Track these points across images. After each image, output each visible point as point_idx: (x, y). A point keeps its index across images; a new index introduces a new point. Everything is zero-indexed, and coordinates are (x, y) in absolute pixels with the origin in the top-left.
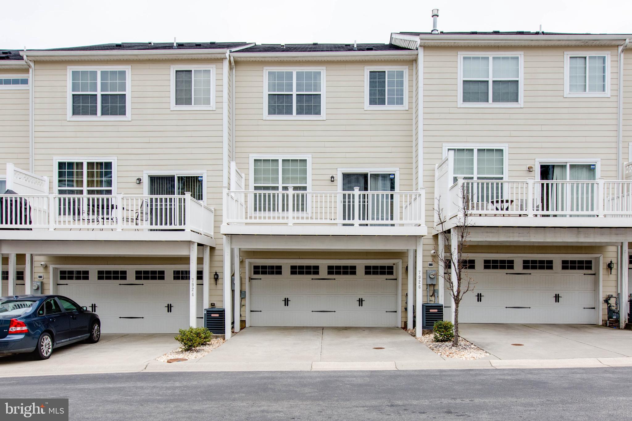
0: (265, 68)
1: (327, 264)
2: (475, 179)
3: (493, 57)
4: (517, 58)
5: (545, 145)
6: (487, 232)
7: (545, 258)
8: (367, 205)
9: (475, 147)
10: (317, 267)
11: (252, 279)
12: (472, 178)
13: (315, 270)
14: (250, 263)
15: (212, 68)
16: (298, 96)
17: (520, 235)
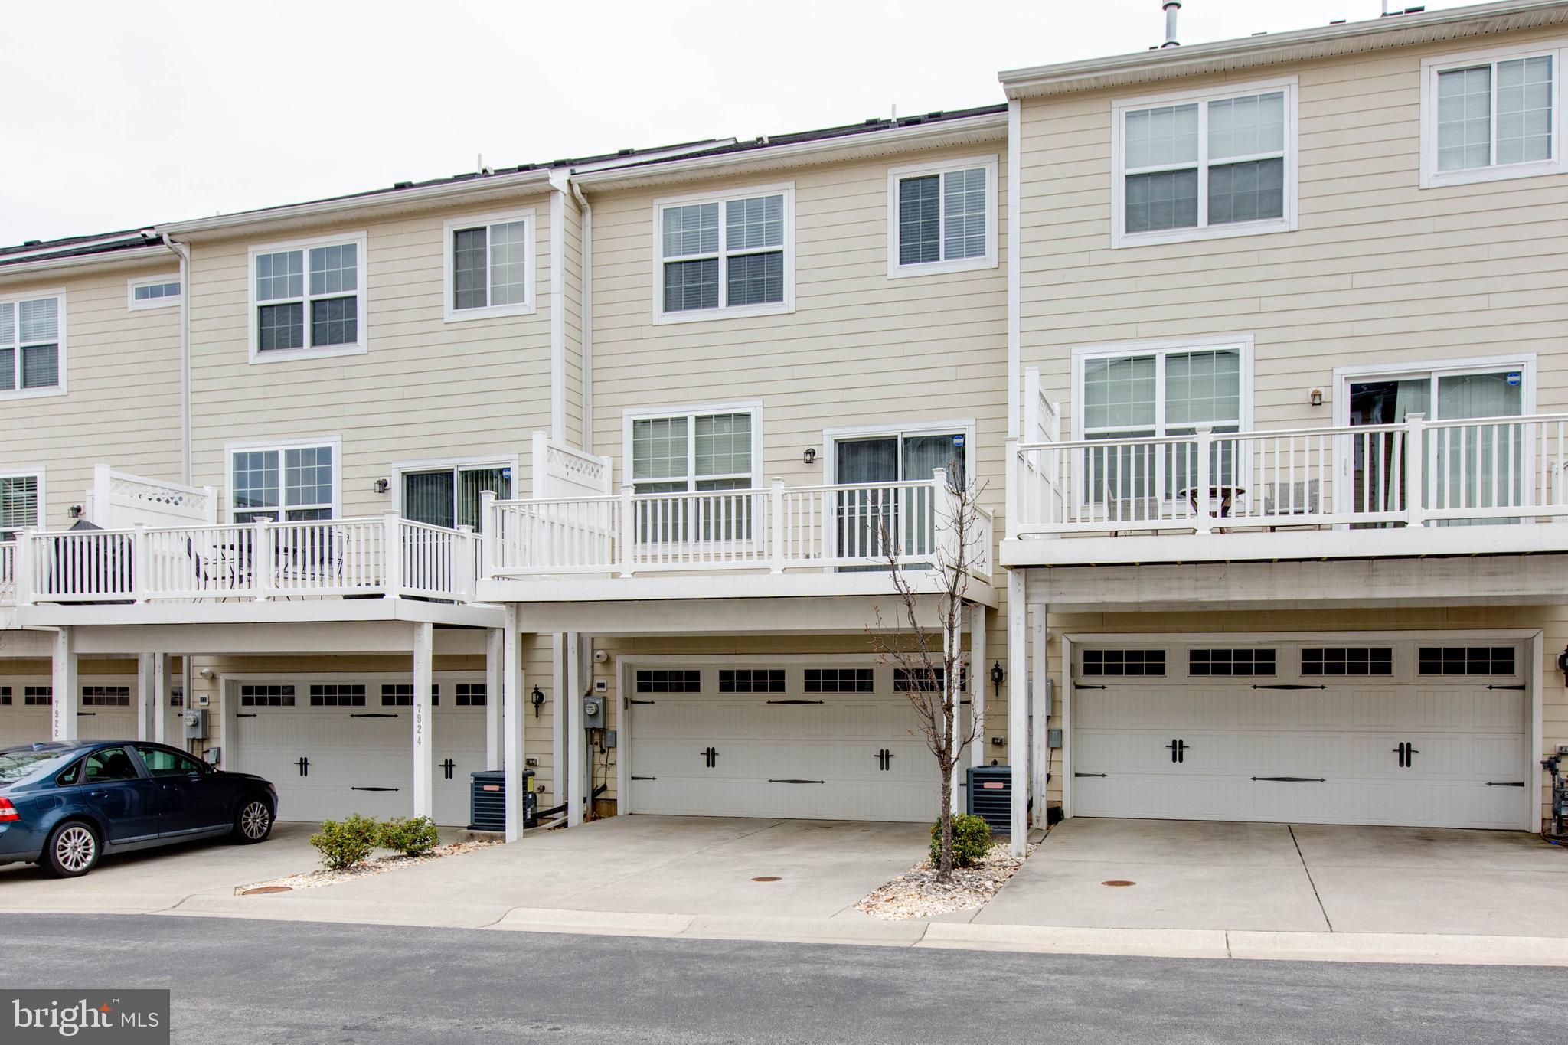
0: (657, 201)
1: (803, 665)
2: (1160, 434)
3: (1209, 103)
4: (1280, 95)
5: (1359, 328)
6: (1107, 579)
7: (1368, 642)
8: (896, 516)
9: (1160, 350)
10: (779, 674)
11: (633, 703)
12: (1152, 433)
13: (774, 681)
14: (627, 667)
15: (527, 216)
16: (731, 259)
17: (1199, 583)
